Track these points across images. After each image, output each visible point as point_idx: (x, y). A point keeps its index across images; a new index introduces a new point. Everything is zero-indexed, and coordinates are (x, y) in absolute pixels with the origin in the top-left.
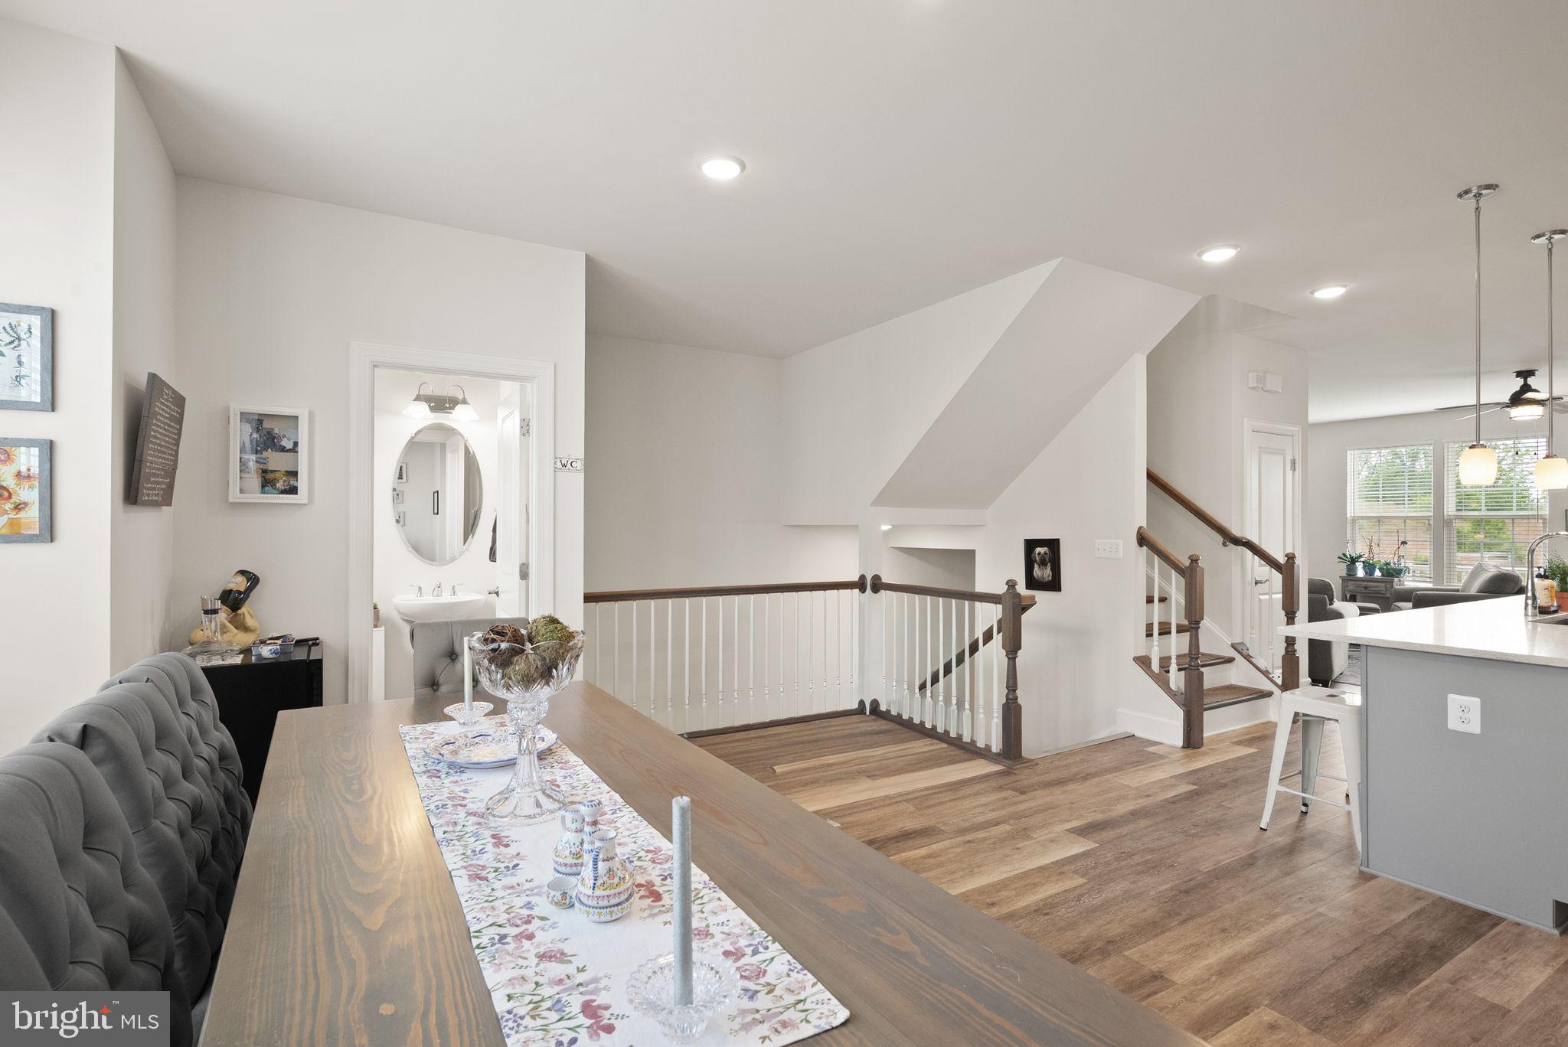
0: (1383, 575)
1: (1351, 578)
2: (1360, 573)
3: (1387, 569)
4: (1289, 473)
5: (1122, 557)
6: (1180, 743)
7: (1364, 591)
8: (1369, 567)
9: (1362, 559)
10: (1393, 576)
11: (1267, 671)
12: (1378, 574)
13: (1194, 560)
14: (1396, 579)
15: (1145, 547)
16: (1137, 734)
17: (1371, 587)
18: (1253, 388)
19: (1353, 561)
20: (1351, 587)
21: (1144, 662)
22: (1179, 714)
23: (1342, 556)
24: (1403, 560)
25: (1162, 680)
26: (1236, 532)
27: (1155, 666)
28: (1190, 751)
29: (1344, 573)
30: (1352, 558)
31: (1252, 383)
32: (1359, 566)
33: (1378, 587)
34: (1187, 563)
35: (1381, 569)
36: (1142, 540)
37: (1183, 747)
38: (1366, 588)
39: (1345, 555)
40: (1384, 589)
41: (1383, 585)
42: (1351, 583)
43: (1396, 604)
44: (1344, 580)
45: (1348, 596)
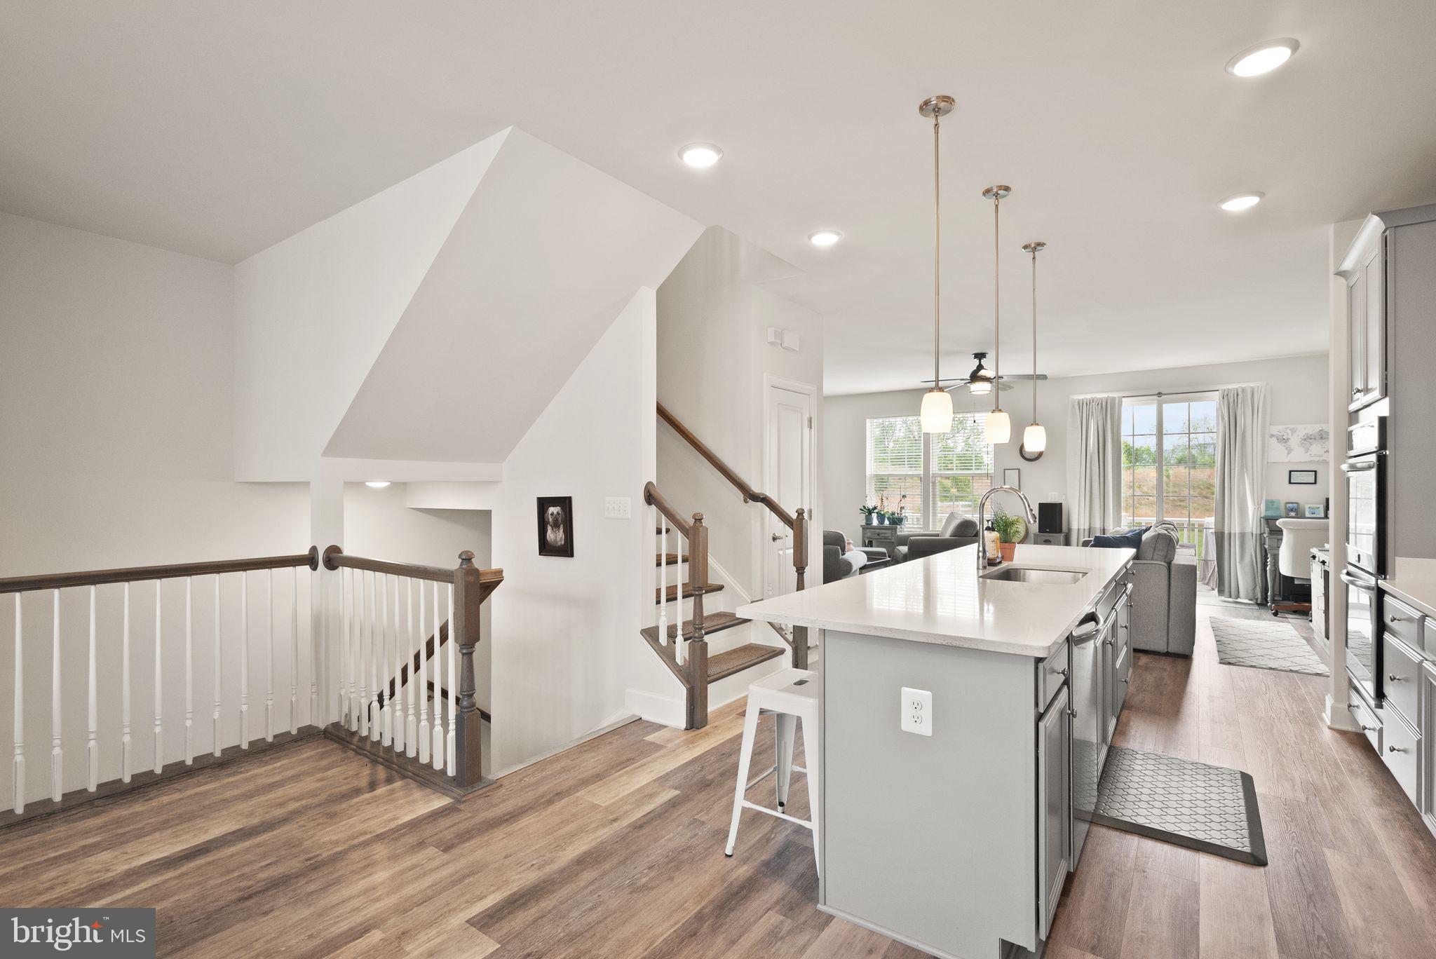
0: (890, 523)
1: (869, 526)
2: (875, 522)
3: (893, 518)
4: (806, 430)
5: (630, 517)
6: (683, 725)
7: (877, 537)
8: (881, 517)
9: (876, 511)
10: (897, 524)
11: (781, 628)
12: (887, 522)
13: (698, 520)
14: (899, 527)
15: (653, 507)
16: (645, 717)
17: (882, 534)
18: (772, 343)
19: (870, 512)
20: (869, 535)
21: (651, 634)
22: (681, 691)
23: (862, 508)
24: (903, 511)
25: (667, 655)
26: (755, 488)
27: (663, 639)
28: (692, 733)
29: (863, 523)
30: (869, 510)
31: (771, 339)
32: (874, 516)
33: (885, 534)
34: (691, 522)
35: (889, 519)
36: (650, 497)
37: (686, 729)
38: (878, 535)
39: (864, 507)
40: (890, 535)
41: (890, 531)
42: (868, 531)
43: (898, 547)
44: (864, 528)
45: (867, 541)
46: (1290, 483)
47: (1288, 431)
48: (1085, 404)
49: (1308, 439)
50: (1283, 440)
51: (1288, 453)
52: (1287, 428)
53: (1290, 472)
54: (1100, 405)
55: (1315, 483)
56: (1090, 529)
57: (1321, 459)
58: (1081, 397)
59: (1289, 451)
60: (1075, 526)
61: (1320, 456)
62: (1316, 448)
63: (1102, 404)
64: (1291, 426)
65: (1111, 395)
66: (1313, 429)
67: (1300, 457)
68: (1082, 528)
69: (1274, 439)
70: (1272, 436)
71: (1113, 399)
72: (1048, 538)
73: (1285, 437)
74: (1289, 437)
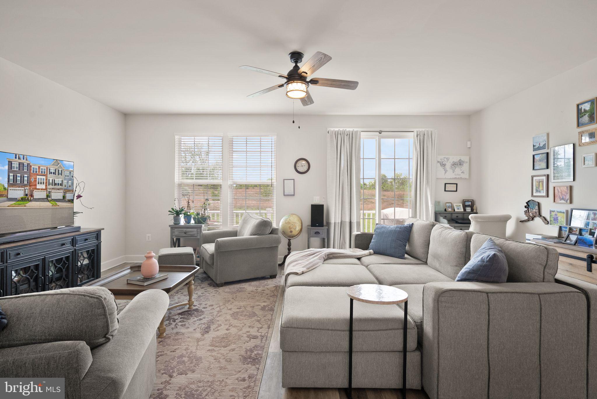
0: (195, 223)
1: (177, 226)
2: (182, 222)
3: (198, 218)
7: (184, 235)
8: (188, 217)
9: (183, 212)
10: (201, 223)
12: (192, 222)
14: (203, 225)
17: (188, 232)
19: (178, 213)
20: (176, 233)
23: (171, 210)
24: (206, 211)
29: (172, 223)
30: (177, 211)
32: (182, 217)
33: (192, 233)
35: (194, 219)
38: (185, 233)
39: (173, 209)
40: (196, 233)
41: (195, 230)
42: (176, 230)
43: (203, 245)
44: (172, 228)
45: (175, 239)
46: (445, 191)
47: (446, 160)
48: (339, 133)
49: (454, 164)
50: (443, 165)
51: (445, 173)
52: (445, 158)
53: (445, 184)
54: (348, 135)
55: (456, 191)
56: (341, 222)
57: (460, 176)
58: (337, 129)
59: (446, 171)
60: (332, 221)
61: (459, 175)
62: (458, 170)
63: (349, 135)
64: (447, 157)
65: (355, 130)
66: (456, 159)
67: (450, 175)
68: (337, 222)
69: (439, 164)
70: (438, 162)
71: (357, 132)
72: (318, 231)
73: (444, 163)
74: (446, 163)
